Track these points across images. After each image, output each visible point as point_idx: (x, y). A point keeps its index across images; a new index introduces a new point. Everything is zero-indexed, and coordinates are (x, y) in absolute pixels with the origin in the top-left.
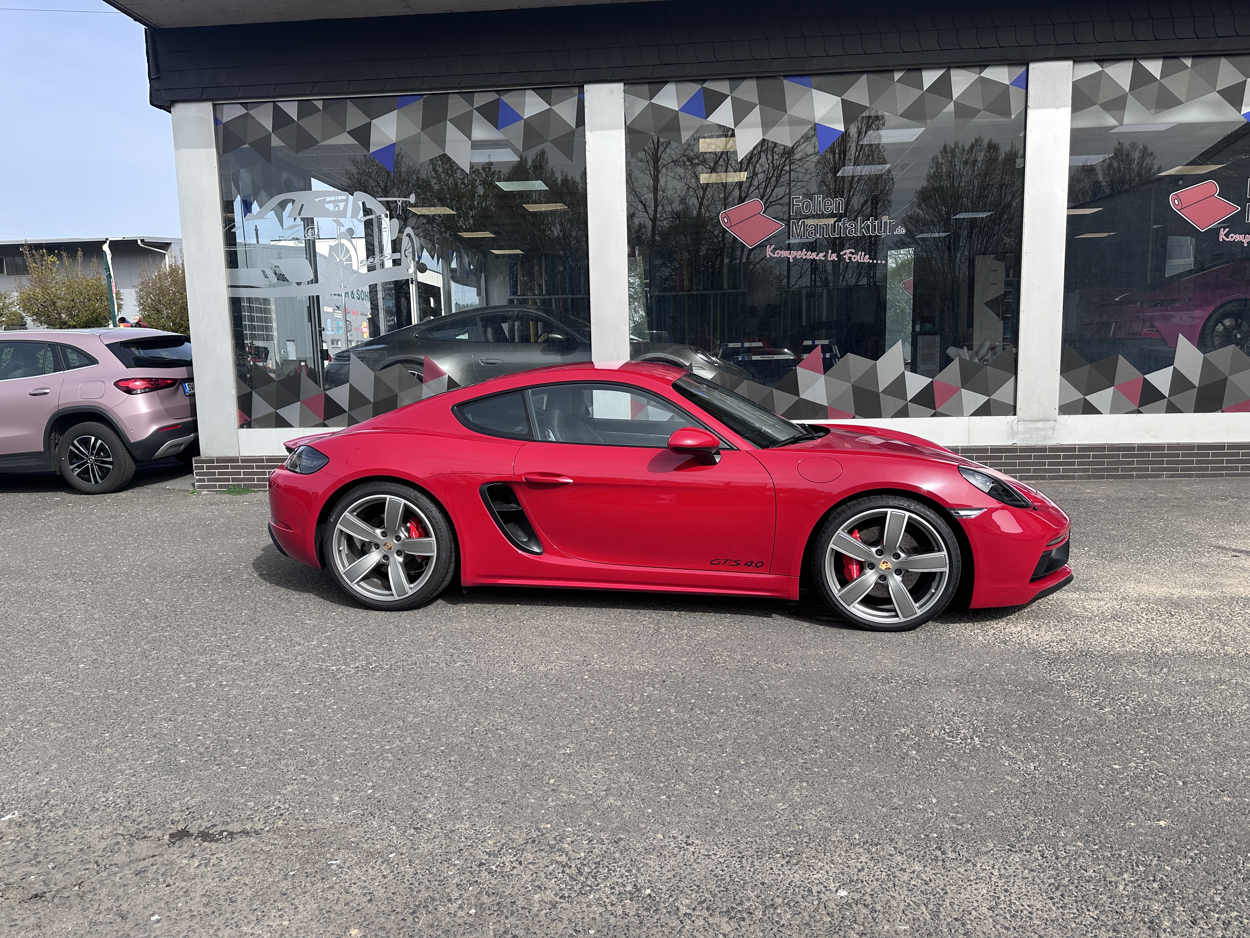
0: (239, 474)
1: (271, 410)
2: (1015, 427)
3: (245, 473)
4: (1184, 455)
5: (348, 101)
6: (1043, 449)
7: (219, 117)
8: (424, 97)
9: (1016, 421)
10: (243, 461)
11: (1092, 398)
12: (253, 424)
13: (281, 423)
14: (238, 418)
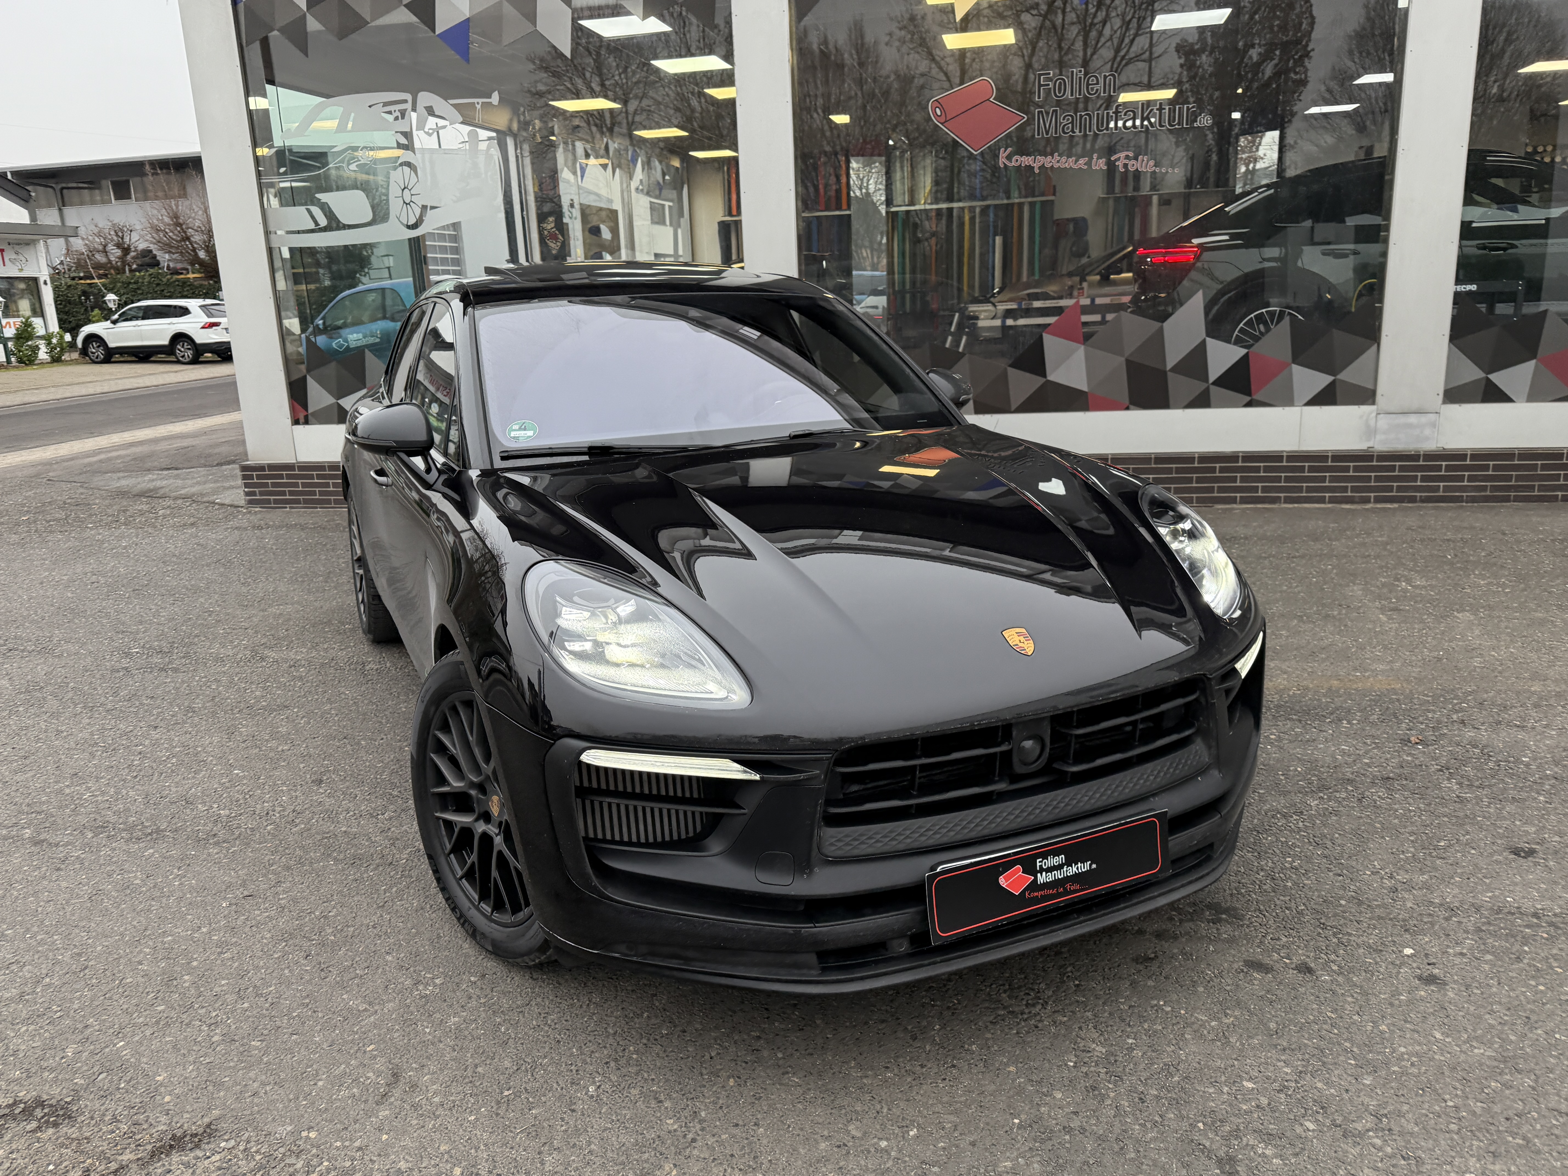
0: (296, 485)
1: (331, 400)
2: (1372, 423)
3: (304, 485)
6: (1415, 457)
9: (1374, 414)
10: (301, 468)
11: (1499, 378)
12: (310, 417)
13: (345, 417)
14: (291, 411)
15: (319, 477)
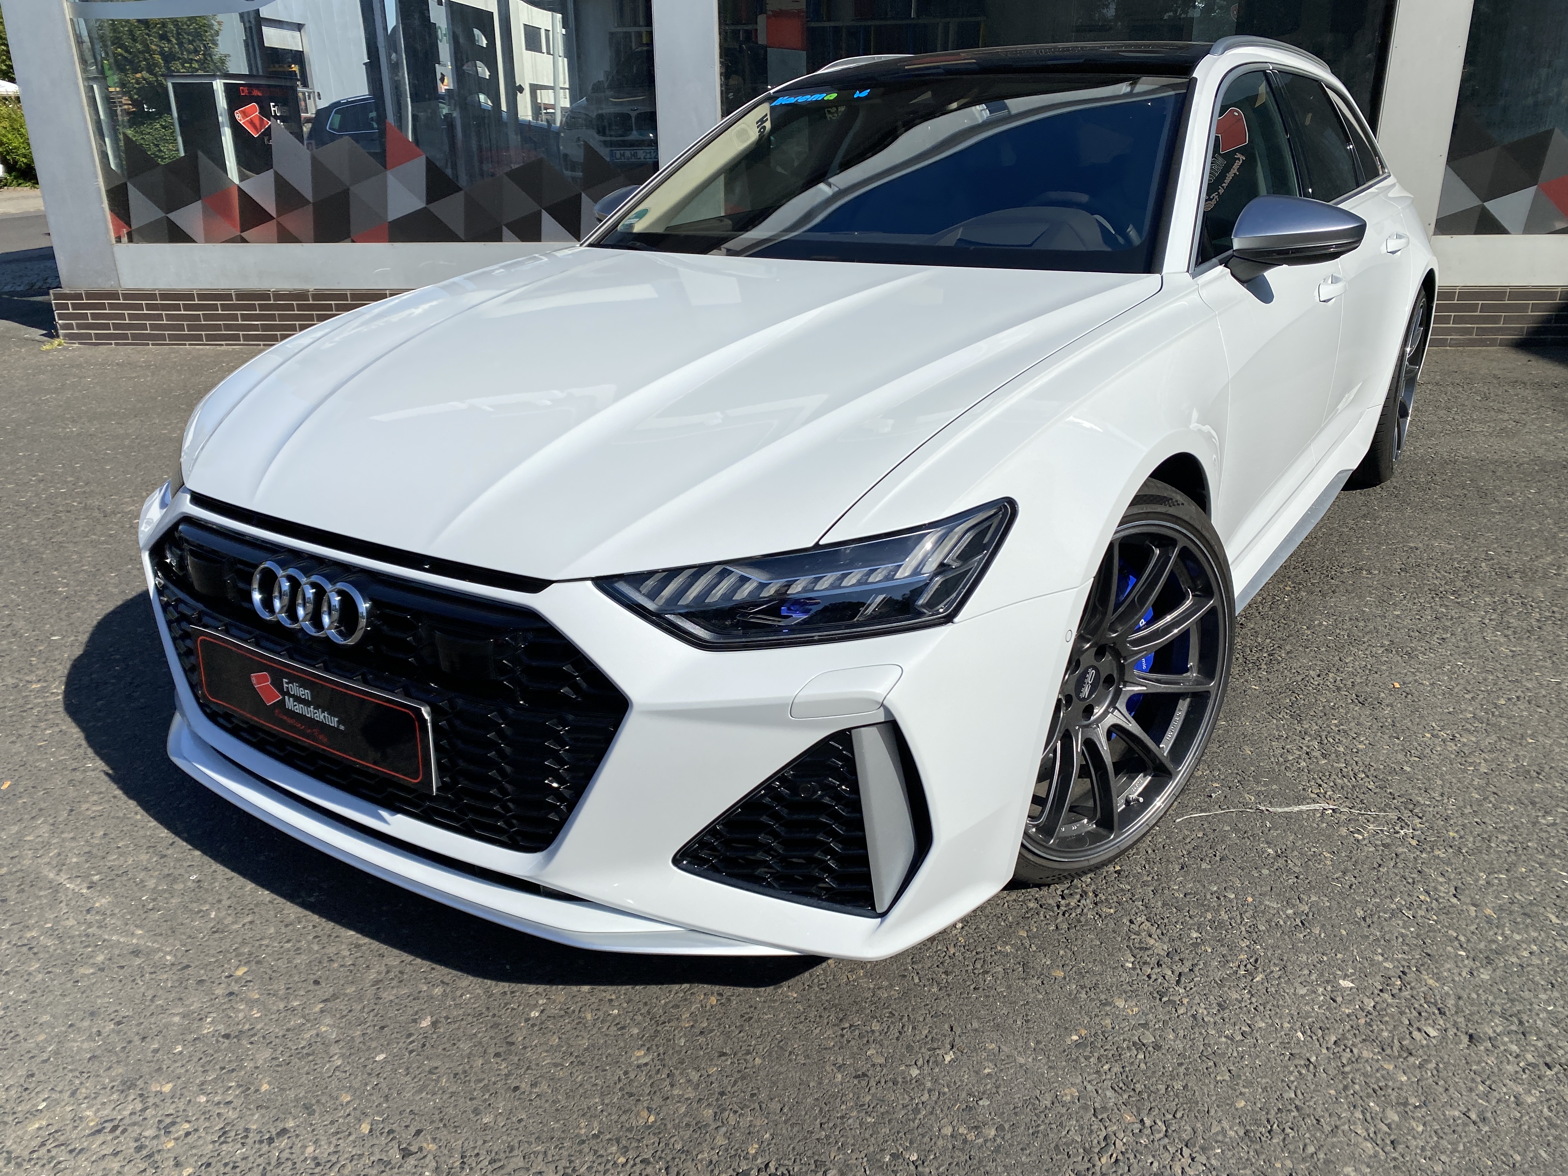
0: (122, 317)
1: (159, 214)
3: (131, 317)
10: (126, 296)
11: (1492, 206)
12: (135, 237)
13: (177, 235)
14: (111, 227)
15: (149, 307)
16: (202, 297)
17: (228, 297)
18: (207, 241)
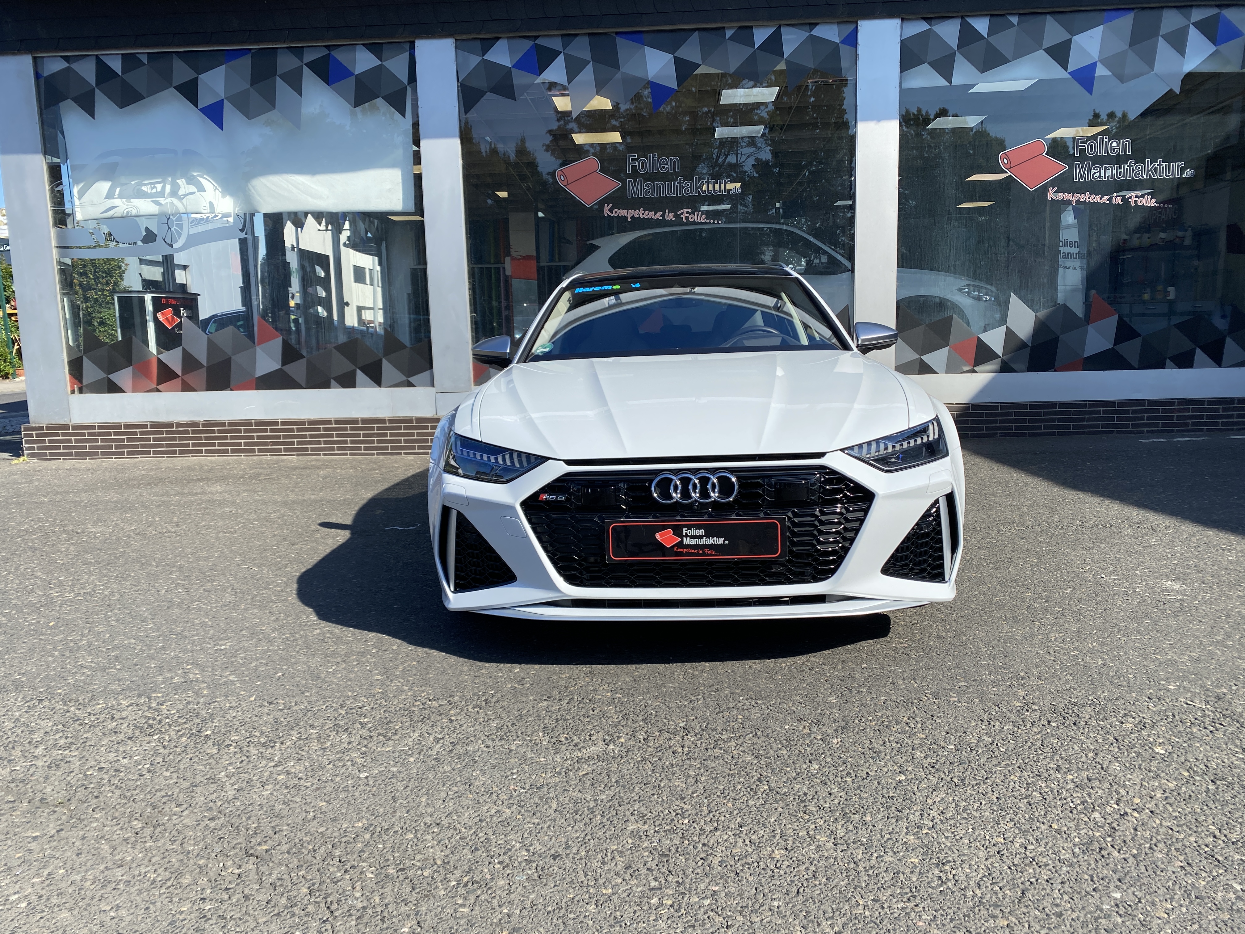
1: (102, 375)
4: (1017, 414)
5: (174, 55)
7: (40, 71)
8: (252, 51)
10: (74, 428)
11: (926, 358)
12: (85, 390)
13: (113, 388)
14: (68, 384)
16: (127, 427)
17: (145, 426)
18: (133, 392)
